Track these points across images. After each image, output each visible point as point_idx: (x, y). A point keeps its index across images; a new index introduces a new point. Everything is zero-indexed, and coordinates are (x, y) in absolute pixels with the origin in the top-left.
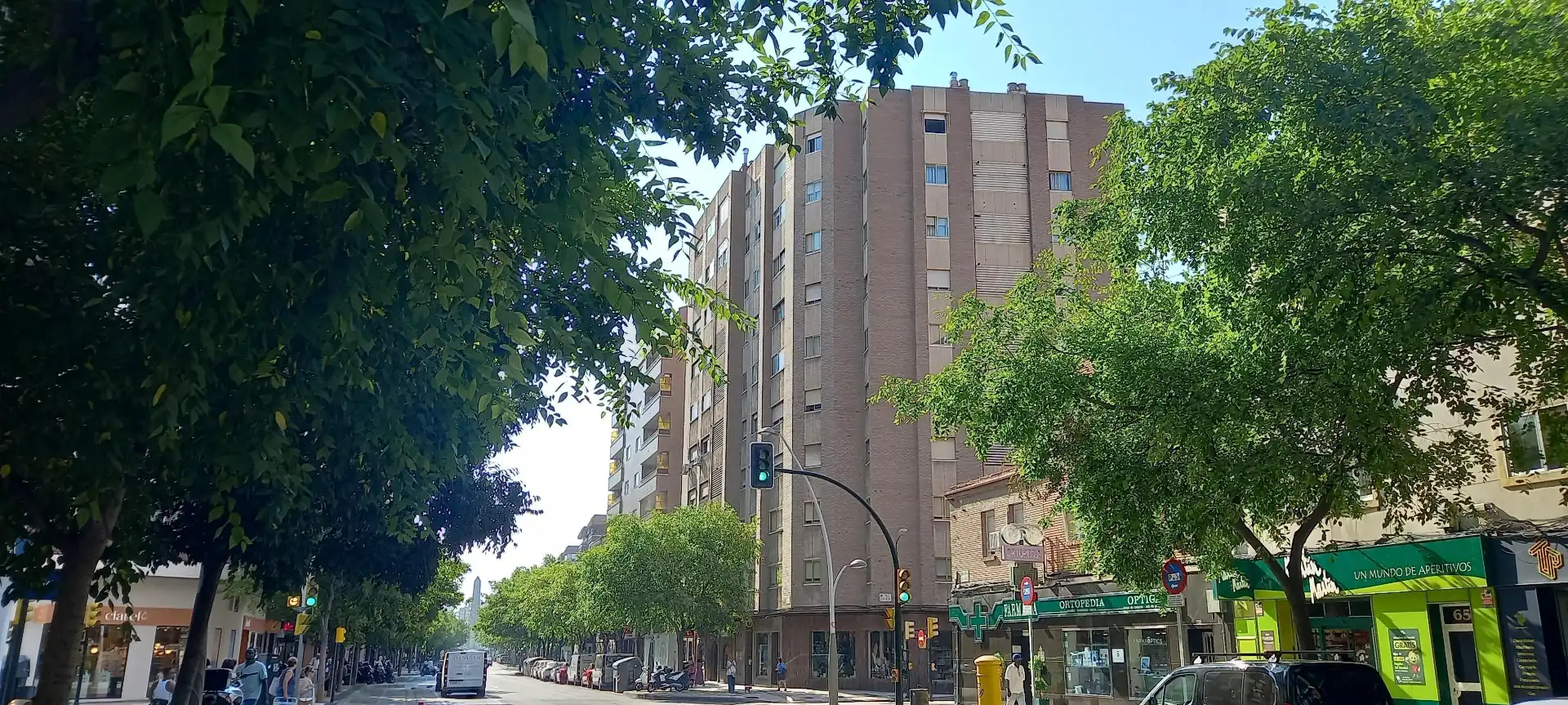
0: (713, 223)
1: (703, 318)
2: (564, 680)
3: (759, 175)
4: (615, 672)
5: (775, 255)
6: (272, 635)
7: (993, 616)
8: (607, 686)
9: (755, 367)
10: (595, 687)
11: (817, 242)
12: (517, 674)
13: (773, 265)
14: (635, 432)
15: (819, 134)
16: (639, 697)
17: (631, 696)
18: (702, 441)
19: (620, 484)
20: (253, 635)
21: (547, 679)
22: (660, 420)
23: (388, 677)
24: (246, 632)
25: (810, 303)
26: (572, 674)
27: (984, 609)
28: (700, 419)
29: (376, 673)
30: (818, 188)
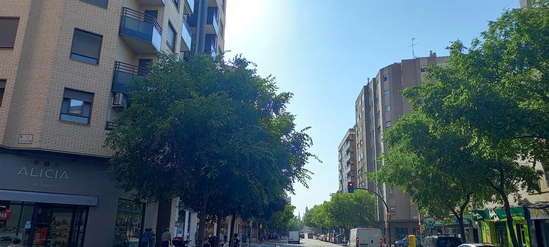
0: (360, 101)
1: (359, 130)
2: (326, 241)
3: (372, 87)
4: (337, 238)
5: (378, 112)
6: (245, 226)
7: (433, 224)
8: (335, 243)
9: (374, 147)
10: (333, 243)
11: (389, 109)
12: (316, 239)
13: (377, 115)
14: (345, 164)
15: (388, 75)
16: (342, 245)
17: (340, 245)
18: (361, 168)
19: (342, 180)
20: (241, 226)
21: (322, 240)
22: (351, 161)
23: (276, 238)
24: (239, 225)
25: (388, 127)
26: (328, 239)
27: (431, 222)
28: (360, 162)
29: (273, 237)
30: (388, 92)
